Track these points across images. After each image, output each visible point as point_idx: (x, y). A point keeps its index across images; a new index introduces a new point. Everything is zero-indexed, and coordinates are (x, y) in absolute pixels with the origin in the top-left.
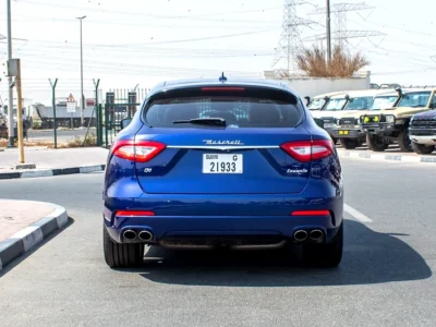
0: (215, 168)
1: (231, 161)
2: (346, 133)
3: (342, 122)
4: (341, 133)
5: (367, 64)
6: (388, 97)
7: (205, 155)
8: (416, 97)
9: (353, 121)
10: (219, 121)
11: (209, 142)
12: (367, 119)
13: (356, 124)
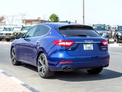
0: (87, 48)
1: (90, 46)
2: (8, 37)
3: (6, 34)
4: (6, 37)
5: (5, 19)
6: (18, 28)
7: (84, 45)
8: (28, 28)
9: (10, 34)
10: (85, 35)
11: (86, 41)
12: (16, 34)
13: (11, 35)
